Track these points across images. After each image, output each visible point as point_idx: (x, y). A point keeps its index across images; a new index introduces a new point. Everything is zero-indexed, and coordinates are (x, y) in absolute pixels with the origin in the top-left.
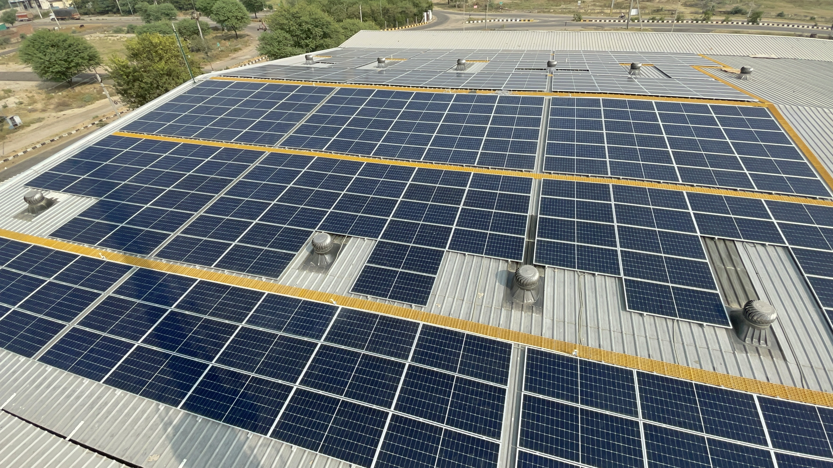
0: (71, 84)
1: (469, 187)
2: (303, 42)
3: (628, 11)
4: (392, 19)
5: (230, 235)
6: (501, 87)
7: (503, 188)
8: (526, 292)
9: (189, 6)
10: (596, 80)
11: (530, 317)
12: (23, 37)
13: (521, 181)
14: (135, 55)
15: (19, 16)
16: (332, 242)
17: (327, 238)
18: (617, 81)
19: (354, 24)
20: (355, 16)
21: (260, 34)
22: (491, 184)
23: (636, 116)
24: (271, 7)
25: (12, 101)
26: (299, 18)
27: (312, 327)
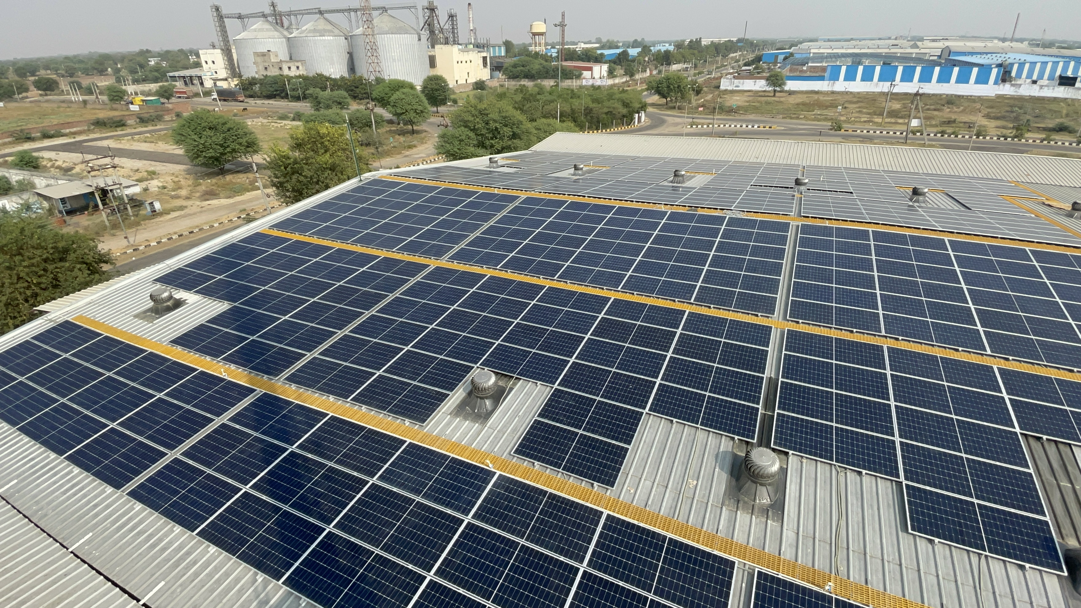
0: (223, 172)
1: (682, 330)
2: (488, 143)
3: (906, 121)
4: (595, 120)
5: (375, 362)
6: (731, 206)
7: (730, 335)
8: (759, 487)
9: (364, 95)
10: (862, 205)
11: (764, 526)
12: (178, 115)
13: (755, 328)
14: (298, 146)
15: (177, 92)
16: (496, 383)
17: (490, 378)
18: (892, 208)
19: (549, 125)
20: (552, 115)
21: (441, 130)
22: (713, 328)
23: (920, 256)
24: (455, 102)
25: (154, 185)
26: (487, 115)
27: (459, 495)
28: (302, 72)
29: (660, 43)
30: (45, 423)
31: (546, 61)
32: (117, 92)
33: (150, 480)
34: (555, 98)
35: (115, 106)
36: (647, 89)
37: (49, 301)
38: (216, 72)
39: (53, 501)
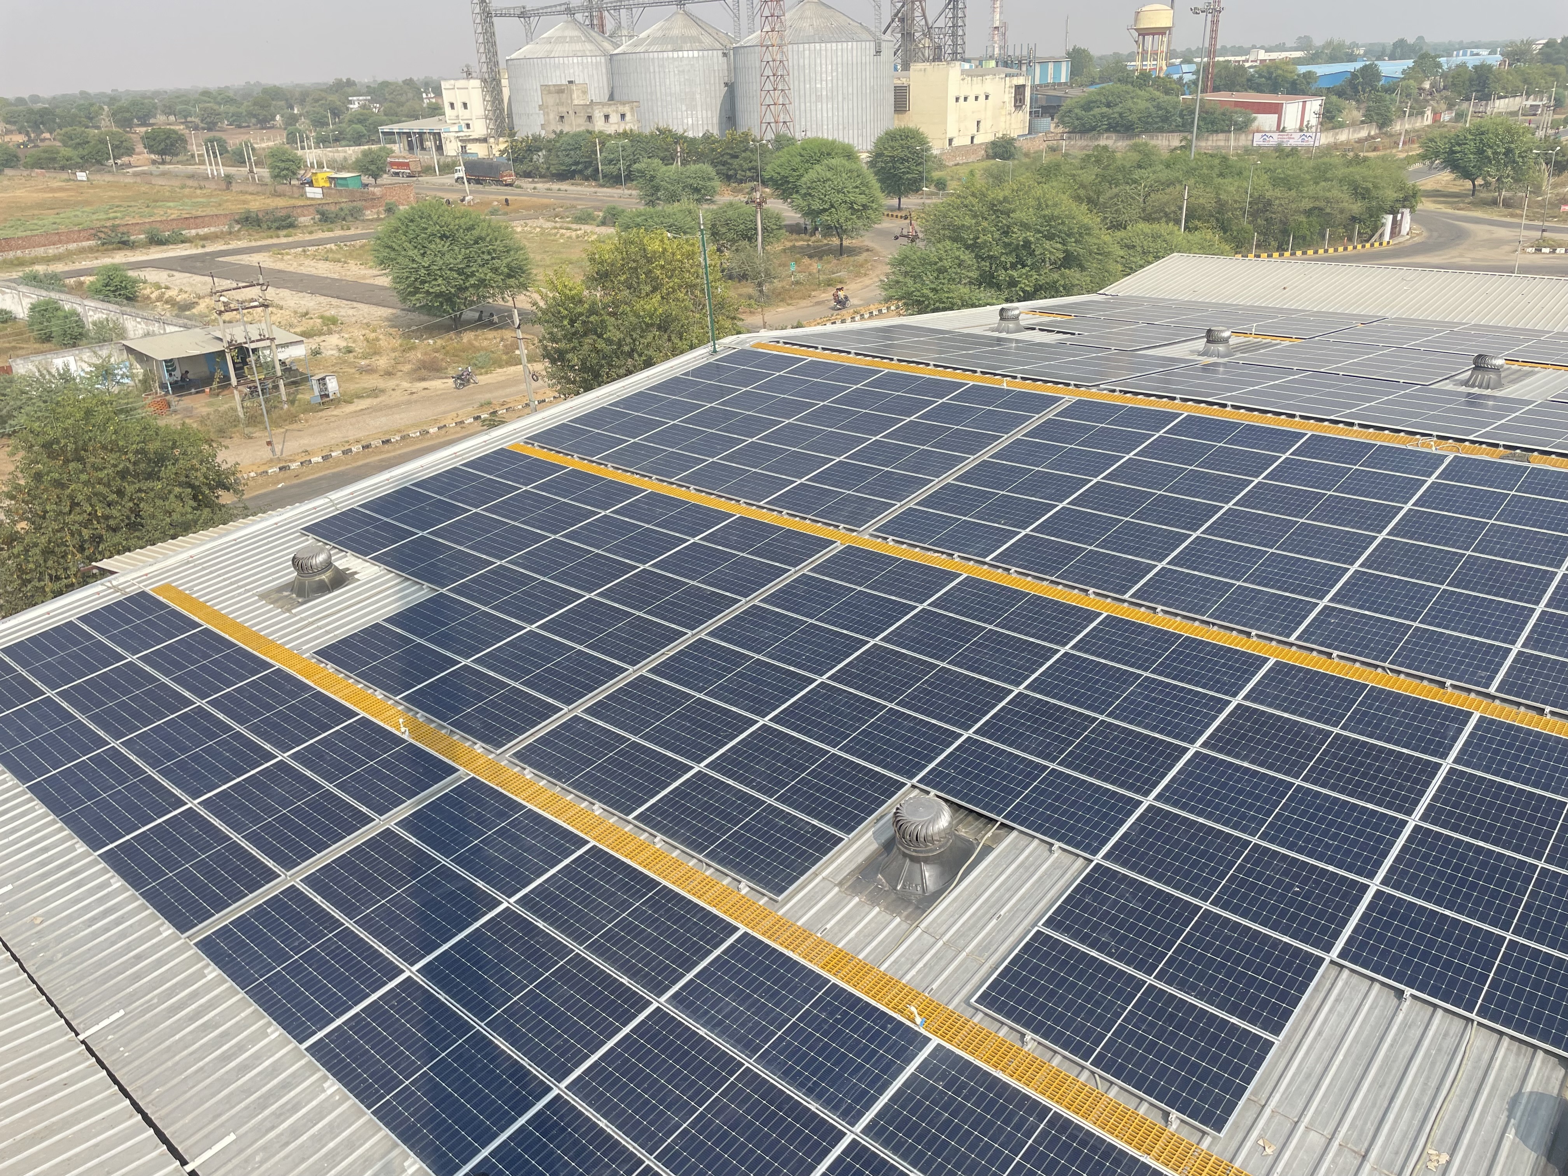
0: (457, 325)
1: (1457, 761)
2: (1002, 275)
4: (1276, 228)
9: (748, 174)
12: (389, 209)
14: (603, 276)
15: (392, 164)
16: (950, 831)
17: (937, 817)
19: (1155, 237)
20: (1166, 215)
24: (941, 185)
25: (332, 344)
26: (1008, 213)
27: (840, 1075)
28: (630, 125)
29: (1463, 47)
30: (78, 783)
31: (1167, 92)
32: (288, 160)
33: (240, 922)
34: (1179, 175)
35: (280, 188)
36: (1423, 157)
37: (119, 553)
38: (468, 126)
39: (67, 935)
